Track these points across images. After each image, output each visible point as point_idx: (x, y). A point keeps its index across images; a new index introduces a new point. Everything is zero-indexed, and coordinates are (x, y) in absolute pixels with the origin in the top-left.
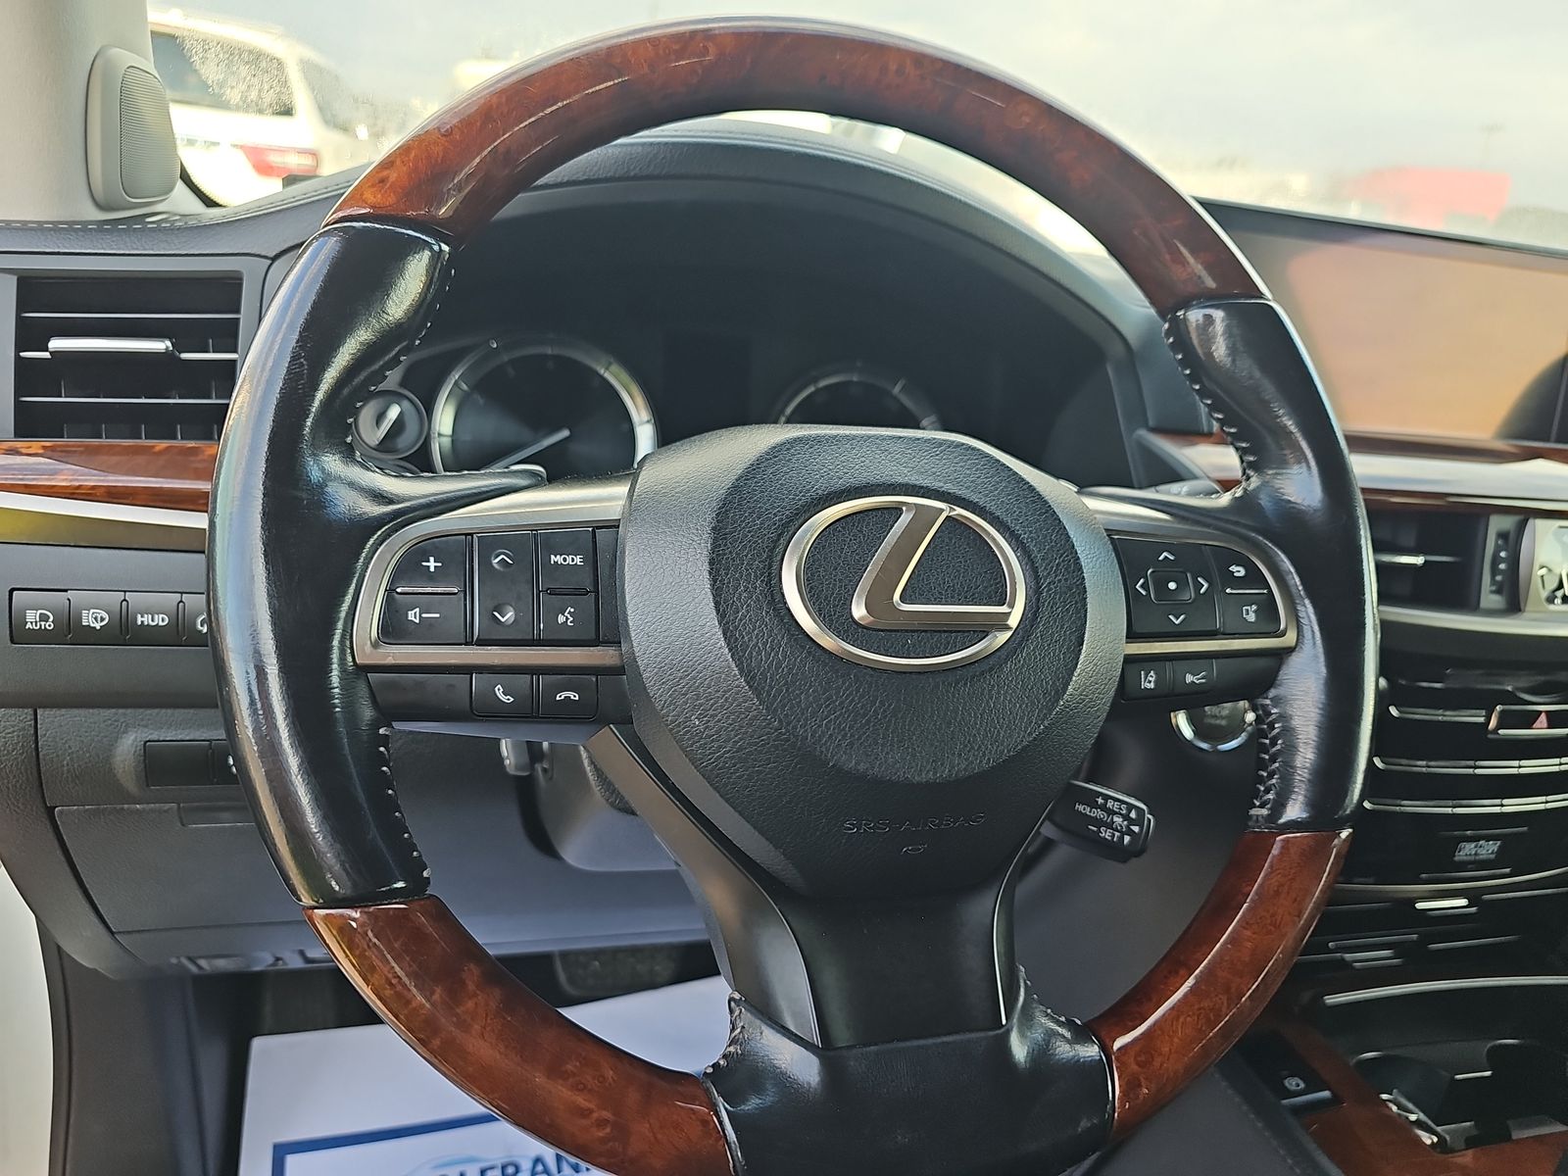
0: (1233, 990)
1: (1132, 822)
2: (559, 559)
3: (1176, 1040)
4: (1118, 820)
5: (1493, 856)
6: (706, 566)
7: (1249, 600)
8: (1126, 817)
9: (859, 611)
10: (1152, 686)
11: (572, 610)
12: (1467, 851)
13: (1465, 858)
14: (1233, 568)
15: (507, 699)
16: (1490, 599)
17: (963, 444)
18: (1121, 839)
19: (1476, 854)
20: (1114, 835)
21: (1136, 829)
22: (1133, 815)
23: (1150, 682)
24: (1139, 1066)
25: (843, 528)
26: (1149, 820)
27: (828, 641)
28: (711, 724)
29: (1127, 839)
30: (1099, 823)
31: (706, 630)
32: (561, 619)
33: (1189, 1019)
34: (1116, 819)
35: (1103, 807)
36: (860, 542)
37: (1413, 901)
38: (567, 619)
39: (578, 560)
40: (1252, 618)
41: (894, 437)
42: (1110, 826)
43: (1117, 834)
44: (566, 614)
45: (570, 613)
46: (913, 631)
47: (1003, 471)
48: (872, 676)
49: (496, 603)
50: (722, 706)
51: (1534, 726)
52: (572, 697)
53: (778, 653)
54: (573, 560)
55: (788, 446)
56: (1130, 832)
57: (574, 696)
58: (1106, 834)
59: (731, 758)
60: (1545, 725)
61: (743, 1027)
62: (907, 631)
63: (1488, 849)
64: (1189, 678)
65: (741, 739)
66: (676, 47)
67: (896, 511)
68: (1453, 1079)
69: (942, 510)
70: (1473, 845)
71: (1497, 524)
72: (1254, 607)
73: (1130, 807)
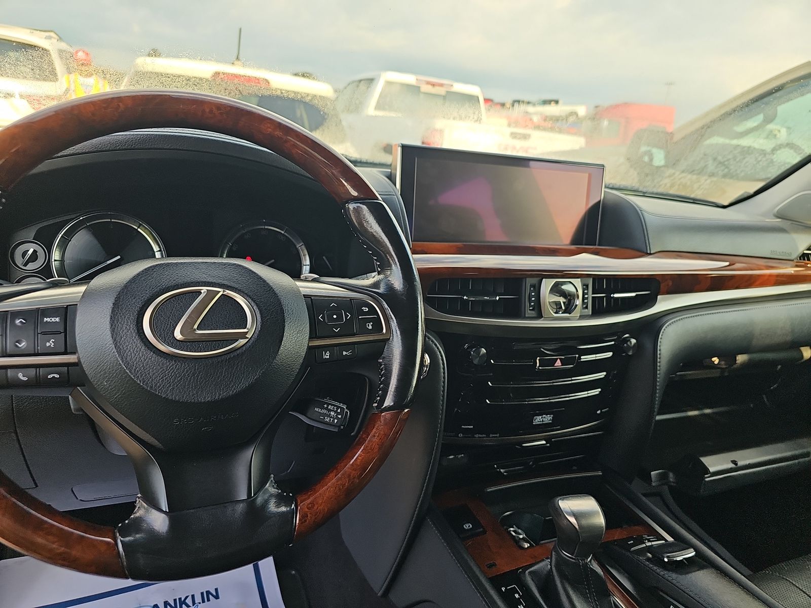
0: (352, 476)
1: (338, 414)
2: (48, 320)
3: (325, 498)
4: (332, 413)
5: (550, 421)
6: (109, 319)
7: (369, 320)
8: (336, 412)
9: (178, 335)
10: (328, 357)
11: (54, 340)
12: (538, 420)
13: (538, 423)
14: (364, 308)
15: (25, 379)
16: (529, 313)
17: (236, 264)
18: (334, 421)
19: (543, 421)
20: (331, 420)
21: (340, 416)
22: (339, 411)
23: (327, 356)
24: (308, 509)
25: (174, 301)
26: (347, 412)
27: (162, 347)
28: (112, 384)
29: (336, 421)
30: (325, 415)
31: (107, 346)
32: (48, 344)
33: (332, 489)
34: (331, 413)
35: (327, 409)
36: (181, 306)
37: (520, 444)
38: (51, 344)
39: (57, 319)
40: (370, 327)
41: (203, 262)
42: (329, 416)
43: (332, 419)
44: (51, 342)
45: (52, 342)
46: (203, 341)
47: (252, 274)
48: (183, 361)
49: (18, 339)
50: (115, 376)
51: (555, 365)
52: (56, 377)
53: (139, 353)
54: (55, 319)
55: (153, 268)
56: (337, 418)
57: (57, 376)
58: (327, 420)
59: (121, 397)
60: (560, 365)
61: (139, 507)
62: (200, 341)
63: (548, 419)
64: (344, 353)
65: (124, 389)
66: (104, 105)
67: (199, 293)
68: (545, 519)
69: (220, 292)
70: (540, 417)
71: (530, 281)
72: (371, 323)
73: (338, 407)
